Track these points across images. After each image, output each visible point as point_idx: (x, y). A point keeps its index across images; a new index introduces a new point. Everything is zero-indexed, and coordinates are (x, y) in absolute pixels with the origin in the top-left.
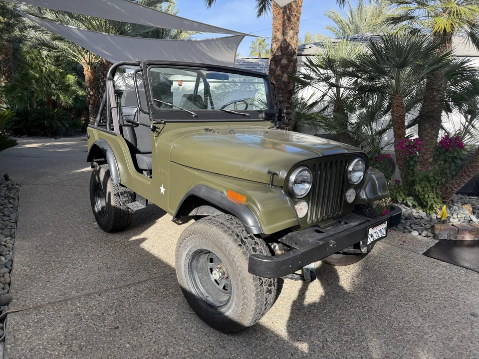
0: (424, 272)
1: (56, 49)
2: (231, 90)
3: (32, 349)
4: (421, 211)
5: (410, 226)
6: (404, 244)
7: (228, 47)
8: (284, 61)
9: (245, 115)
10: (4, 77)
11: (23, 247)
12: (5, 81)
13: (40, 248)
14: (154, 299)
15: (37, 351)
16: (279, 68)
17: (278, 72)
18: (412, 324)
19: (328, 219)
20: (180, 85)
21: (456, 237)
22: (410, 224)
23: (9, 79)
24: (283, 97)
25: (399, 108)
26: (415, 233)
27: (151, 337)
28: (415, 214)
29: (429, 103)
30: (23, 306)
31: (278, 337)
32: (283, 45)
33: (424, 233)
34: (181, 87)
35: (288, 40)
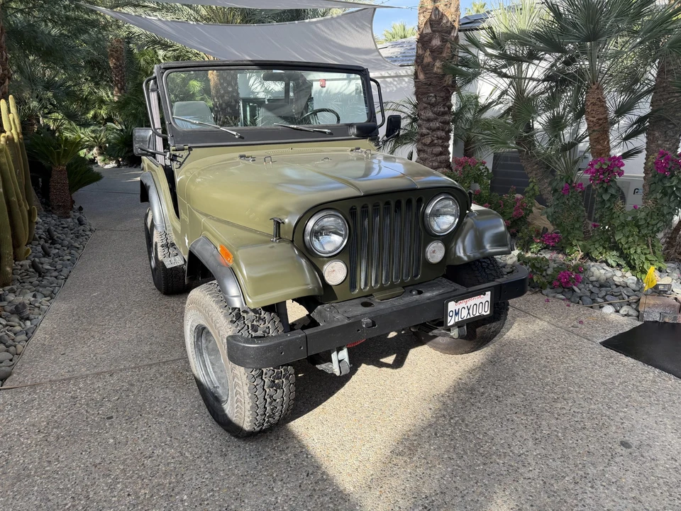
0: (584, 372)
1: (171, 47)
2: (395, 89)
3: (6, 435)
4: (629, 274)
5: (603, 298)
6: (580, 325)
7: (357, 26)
8: (436, 42)
9: (325, 132)
10: (116, 89)
11: (57, 310)
12: (119, 95)
13: (75, 312)
14: (172, 385)
15: (10, 437)
16: (428, 53)
17: (428, 59)
18: (512, 448)
19: (393, 286)
20: (323, 86)
21: (675, 318)
22: (604, 294)
23: (122, 91)
24: (435, 96)
25: (596, 108)
26: (608, 310)
27: (143, 433)
28: (617, 279)
29: (661, 95)
30: (20, 383)
31: (303, 448)
32: (433, 17)
33: (624, 310)
34: (324, 89)
35: (441, 7)
